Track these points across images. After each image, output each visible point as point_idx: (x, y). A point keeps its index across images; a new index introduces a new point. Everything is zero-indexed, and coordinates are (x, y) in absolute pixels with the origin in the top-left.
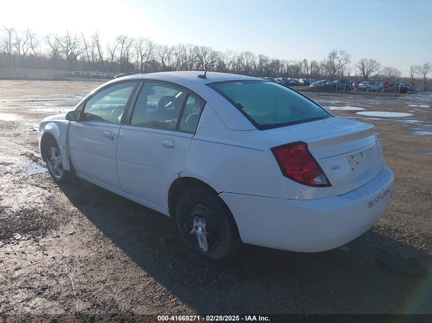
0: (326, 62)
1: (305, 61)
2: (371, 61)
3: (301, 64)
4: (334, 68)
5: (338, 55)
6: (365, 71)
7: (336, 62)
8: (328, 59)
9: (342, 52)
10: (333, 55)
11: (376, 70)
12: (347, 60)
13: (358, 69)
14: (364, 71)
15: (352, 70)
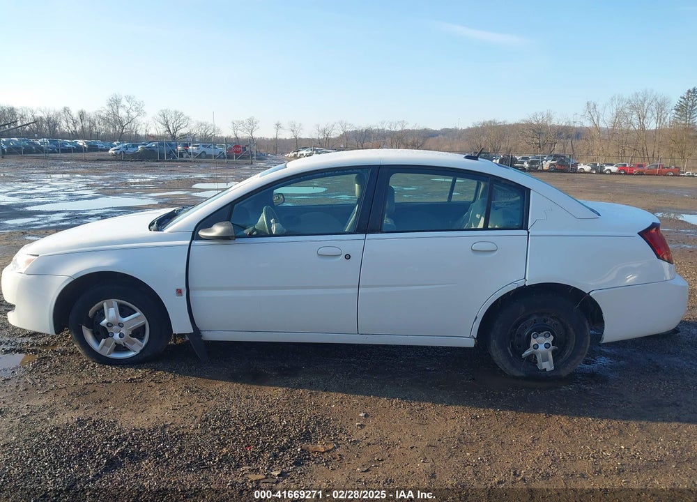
0: (105, 112)
1: (66, 110)
2: (176, 112)
3: (59, 114)
4: (121, 123)
5: (124, 102)
6: (171, 128)
7: (122, 113)
8: (107, 108)
9: (129, 99)
10: (115, 102)
11: (186, 126)
12: (140, 112)
13: (159, 125)
14: (168, 127)
15: (149, 125)
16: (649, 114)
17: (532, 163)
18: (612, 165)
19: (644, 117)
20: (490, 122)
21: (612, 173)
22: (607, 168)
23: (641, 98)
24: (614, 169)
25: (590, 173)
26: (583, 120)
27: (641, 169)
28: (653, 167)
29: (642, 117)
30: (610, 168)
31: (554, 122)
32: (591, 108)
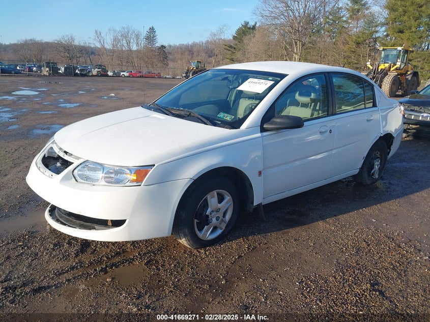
16: (132, 41)
17: (81, 70)
18: (124, 71)
19: (130, 43)
20: (31, 40)
21: (125, 77)
22: (122, 73)
23: (127, 31)
24: (126, 74)
25: (113, 76)
26: (95, 42)
27: (141, 74)
28: (147, 73)
29: (128, 43)
30: (124, 73)
31: (76, 43)
32: (98, 34)
